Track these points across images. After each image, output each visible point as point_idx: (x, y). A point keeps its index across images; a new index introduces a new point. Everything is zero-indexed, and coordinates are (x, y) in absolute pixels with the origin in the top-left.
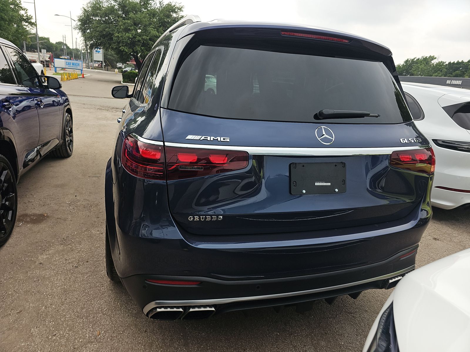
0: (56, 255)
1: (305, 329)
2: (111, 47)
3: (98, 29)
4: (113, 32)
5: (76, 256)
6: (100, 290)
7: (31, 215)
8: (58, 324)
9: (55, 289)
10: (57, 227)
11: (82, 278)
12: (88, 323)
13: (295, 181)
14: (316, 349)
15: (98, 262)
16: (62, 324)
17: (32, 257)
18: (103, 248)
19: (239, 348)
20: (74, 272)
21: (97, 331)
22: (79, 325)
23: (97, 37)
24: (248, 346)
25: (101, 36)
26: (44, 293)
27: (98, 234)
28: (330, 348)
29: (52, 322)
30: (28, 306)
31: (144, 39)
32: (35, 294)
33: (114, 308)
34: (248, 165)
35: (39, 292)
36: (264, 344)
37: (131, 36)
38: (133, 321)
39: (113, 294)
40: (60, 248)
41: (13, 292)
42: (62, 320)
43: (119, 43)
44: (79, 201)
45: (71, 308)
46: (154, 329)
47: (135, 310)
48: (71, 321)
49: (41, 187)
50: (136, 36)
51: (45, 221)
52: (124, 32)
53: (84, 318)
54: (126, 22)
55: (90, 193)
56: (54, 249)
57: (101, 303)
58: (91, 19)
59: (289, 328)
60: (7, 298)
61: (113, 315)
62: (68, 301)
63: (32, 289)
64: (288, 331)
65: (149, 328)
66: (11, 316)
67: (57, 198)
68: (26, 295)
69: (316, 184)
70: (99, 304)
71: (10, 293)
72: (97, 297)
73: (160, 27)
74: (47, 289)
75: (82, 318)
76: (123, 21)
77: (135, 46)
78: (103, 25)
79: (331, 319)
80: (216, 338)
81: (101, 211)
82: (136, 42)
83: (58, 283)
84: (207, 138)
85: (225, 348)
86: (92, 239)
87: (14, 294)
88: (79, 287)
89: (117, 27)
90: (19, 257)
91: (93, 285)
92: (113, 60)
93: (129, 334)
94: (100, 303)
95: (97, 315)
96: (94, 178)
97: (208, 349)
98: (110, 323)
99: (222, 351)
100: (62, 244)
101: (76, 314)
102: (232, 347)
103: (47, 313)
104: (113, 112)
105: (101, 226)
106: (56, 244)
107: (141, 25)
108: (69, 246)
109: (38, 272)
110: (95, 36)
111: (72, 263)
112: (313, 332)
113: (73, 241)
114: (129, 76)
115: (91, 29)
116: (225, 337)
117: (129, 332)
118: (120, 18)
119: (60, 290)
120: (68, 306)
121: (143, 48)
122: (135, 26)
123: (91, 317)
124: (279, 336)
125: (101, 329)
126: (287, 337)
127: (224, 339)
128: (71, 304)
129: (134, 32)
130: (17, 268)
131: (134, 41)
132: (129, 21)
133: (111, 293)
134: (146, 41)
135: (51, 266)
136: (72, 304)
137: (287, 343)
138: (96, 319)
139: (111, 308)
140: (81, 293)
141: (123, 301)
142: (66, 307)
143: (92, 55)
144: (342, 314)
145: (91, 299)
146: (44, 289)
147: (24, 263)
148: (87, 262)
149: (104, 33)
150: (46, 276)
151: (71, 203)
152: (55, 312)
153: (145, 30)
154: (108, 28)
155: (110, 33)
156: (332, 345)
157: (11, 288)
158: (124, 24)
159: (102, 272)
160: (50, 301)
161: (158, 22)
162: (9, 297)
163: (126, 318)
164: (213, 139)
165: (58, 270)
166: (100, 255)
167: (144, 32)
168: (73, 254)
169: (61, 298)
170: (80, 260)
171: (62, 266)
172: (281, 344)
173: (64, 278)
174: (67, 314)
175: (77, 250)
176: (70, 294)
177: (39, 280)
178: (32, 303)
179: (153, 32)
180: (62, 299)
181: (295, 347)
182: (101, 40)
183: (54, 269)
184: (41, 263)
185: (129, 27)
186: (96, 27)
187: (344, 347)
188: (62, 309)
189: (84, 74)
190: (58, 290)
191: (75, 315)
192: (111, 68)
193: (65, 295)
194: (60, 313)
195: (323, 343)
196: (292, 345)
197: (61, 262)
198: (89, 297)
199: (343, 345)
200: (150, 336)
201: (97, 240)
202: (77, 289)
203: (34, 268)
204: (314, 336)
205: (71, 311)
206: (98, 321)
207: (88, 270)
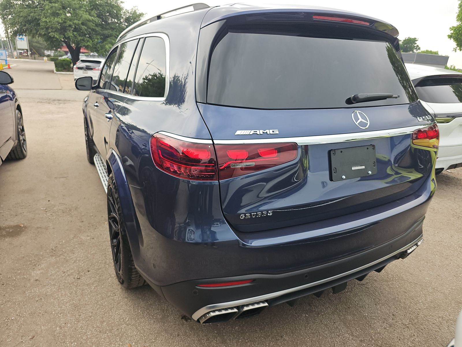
0: (51, 268)
1: (329, 307)
2: (38, 33)
3: (22, 14)
4: (40, 17)
5: (74, 267)
6: (113, 300)
7: (6, 228)
8: (81, 344)
9: (63, 306)
10: (40, 238)
11: (89, 289)
12: (114, 337)
13: (335, 168)
14: (345, 324)
15: (100, 270)
16: (86, 343)
17: (24, 275)
18: (100, 254)
19: (275, 336)
20: (78, 284)
21: (126, 343)
22: (105, 340)
23: (21, 23)
24: (283, 332)
25: (26, 22)
26: (53, 313)
27: (89, 239)
28: (357, 321)
29: (74, 342)
30: (40, 330)
31: (75, 24)
32: (42, 315)
33: (136, 317)
34: (297, 156)
35: (46, 312)
36: (297, 328)
37: (60, 21)
38: (161, 326)
39: (129, 302)
40: (53, 260)
41: (16, 317)
42: (84, 338)
43: (47, 29)
44: (55, 206)
45: (90, 324)
46: (185, 331)
47: (160, 315)
48: (95, 338)
49: (4, 195)
50: (66, 21)
51: (24, 232)
52: (52, 16)
53: (107, 332)
54: (53, 6)
55: (64, 196)
56: (45, 263)
57: (121, 314)
58: (12, 3)
59: (314, 308)
60: (11, 325)
61: (137, 324)
62: (83, 316)
63: (37, 310)
64: (315, 311)
65: (180, 331)
66: (24, 344)
67: (28, 205)
68: (33, 318)
69: (353, 168)
70: (119, 315)
71: (13, 318)
72: (113, 307)
73: (92, 10)
74: (54, 307)
75: (106, 333)
76: (50, 4)
77: (66, 32)
78: (27, 10)
79: (348, 293)
80: (250, 330)
81: (83, 214)
82: (66, 26)
83: (64, 299)
84: (257, 132)
85: (263, 339)
86: (85, 246)
87: (19, 319)
88: (90, 300)
89: (43, 12)
90: (9, 276)
91: (104, 296)
92: (39, 47)
93: (162, 340)
94: (119, 313)
95: (120, 326)
96: (62, 179)
97: (246, 342)
98: (138, 333)
99: (261, 341)
100: (53, 256)
101: (97, 329)
102: (269, 336)
103: (64, 334)
104: (55, 104)
105: (90, 231)
106: (46, 257)
107: (70, 8)
108: (62, 257)
109: (37, 290)
110: (19, 21)
111: (72, 274)
112: (337, 308)
113: (64, 250)
114: (62, 64)
115: (13, 14)
116: (258, 327)
117: (161, 339)
118: (45, 1)
119: (70, 307)
120: (85, 323)
121: (75, 33)
122: (64, 10)
123: (115, 330)
124: (308, 317)
125: (130, 340)
126: (316, 317)
127: (258, 329)
128: (87, 319)
129: (63, 16)
130: (11, 289)
131: (64, 26)
132: (57, 5)
133: (127, 301)
134: (78, 26)
135: (50, 281)
136: (89, 319)
137: (318, 322)
138: (121, 331)
139: (133, 316)
140: (94, 306)
141: (143, 307)
142: (83, 323)
143: (15, 43)
144: (356, 287)
145: (107, 311)
146: (50, 307)
147: (17, 282)
148: (89, 271)
149: (30, 18)
150: (48, 293)
151: (47, 209)
152: (73, 331)
153: (75, 15)
154: (33, 12)
155: (36, 19)
156: (358, 317)
157: (12, 313)
158: (52, 7)
159: (109, 280)
160: (63, 320)
161: (89, 5)
162: (14, 323)
163: (152, 324)
164: (263, 132)
165: (60, 285)
166: (100, 262)
167: (75, 17)
168: (70, 264)
169: (74, 314)
170: (80, 270)
171: (62, 280)
172: (312, 325)
173: (70, 293)
174: (87, 331)
175: (73, 260)
176: (82, 308)
177: (41, 299)
178: (43, 326)
179: (85, 16)
180: (75, 316)
181: (326, 325)
182: (27, 27)
183: (54, 285)
184: (37, 280)
185: (57, 11)
186: (19, 12)
187: (368, 318)
188: (79, 326)
189: (10, 64)
190: (67, 306)
191: (97, 331)
192: (39, 56)
193: (77, 310)
194: (79, 331)
195: (349, 317)
196: (323, 323)
197: (59, 275)
198: (105, 309)
199: (367, 316)
200: (184, 339)
201: (91, 247)
202: (88, 302)
203: (31, 287)
204: (339, 312)
205: (91, 327)
206: (124, 333)
207: (93, 280)
